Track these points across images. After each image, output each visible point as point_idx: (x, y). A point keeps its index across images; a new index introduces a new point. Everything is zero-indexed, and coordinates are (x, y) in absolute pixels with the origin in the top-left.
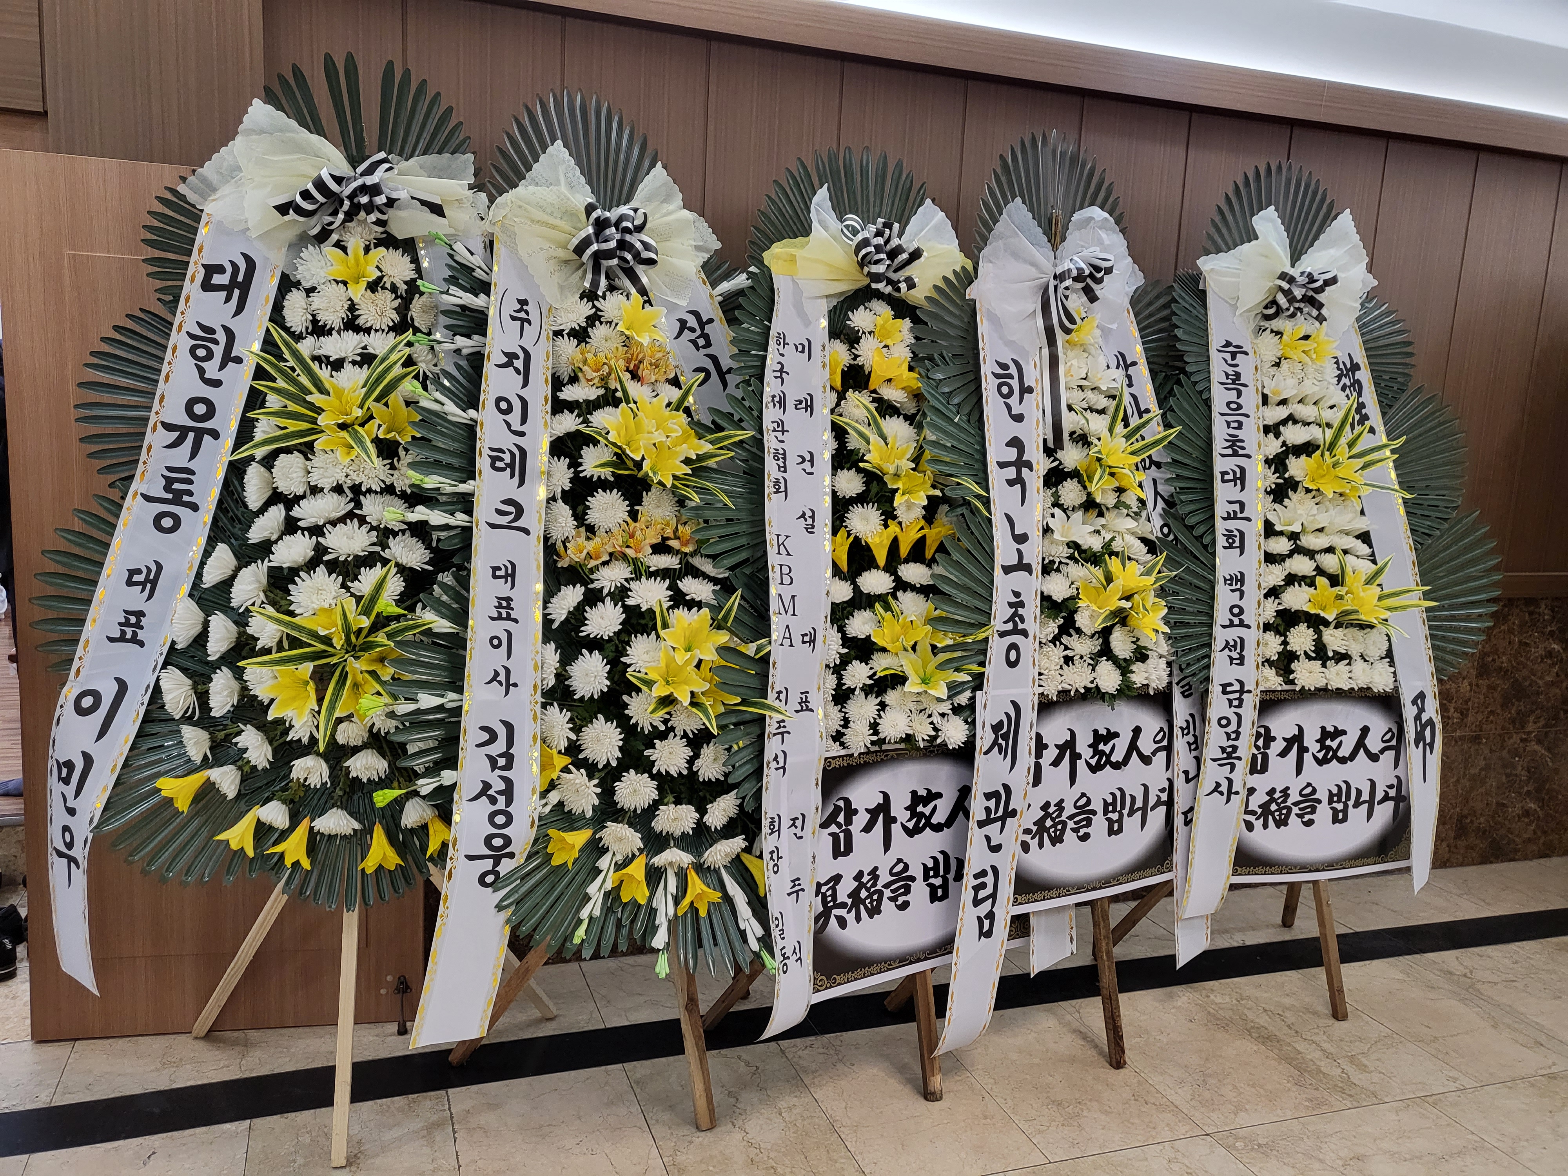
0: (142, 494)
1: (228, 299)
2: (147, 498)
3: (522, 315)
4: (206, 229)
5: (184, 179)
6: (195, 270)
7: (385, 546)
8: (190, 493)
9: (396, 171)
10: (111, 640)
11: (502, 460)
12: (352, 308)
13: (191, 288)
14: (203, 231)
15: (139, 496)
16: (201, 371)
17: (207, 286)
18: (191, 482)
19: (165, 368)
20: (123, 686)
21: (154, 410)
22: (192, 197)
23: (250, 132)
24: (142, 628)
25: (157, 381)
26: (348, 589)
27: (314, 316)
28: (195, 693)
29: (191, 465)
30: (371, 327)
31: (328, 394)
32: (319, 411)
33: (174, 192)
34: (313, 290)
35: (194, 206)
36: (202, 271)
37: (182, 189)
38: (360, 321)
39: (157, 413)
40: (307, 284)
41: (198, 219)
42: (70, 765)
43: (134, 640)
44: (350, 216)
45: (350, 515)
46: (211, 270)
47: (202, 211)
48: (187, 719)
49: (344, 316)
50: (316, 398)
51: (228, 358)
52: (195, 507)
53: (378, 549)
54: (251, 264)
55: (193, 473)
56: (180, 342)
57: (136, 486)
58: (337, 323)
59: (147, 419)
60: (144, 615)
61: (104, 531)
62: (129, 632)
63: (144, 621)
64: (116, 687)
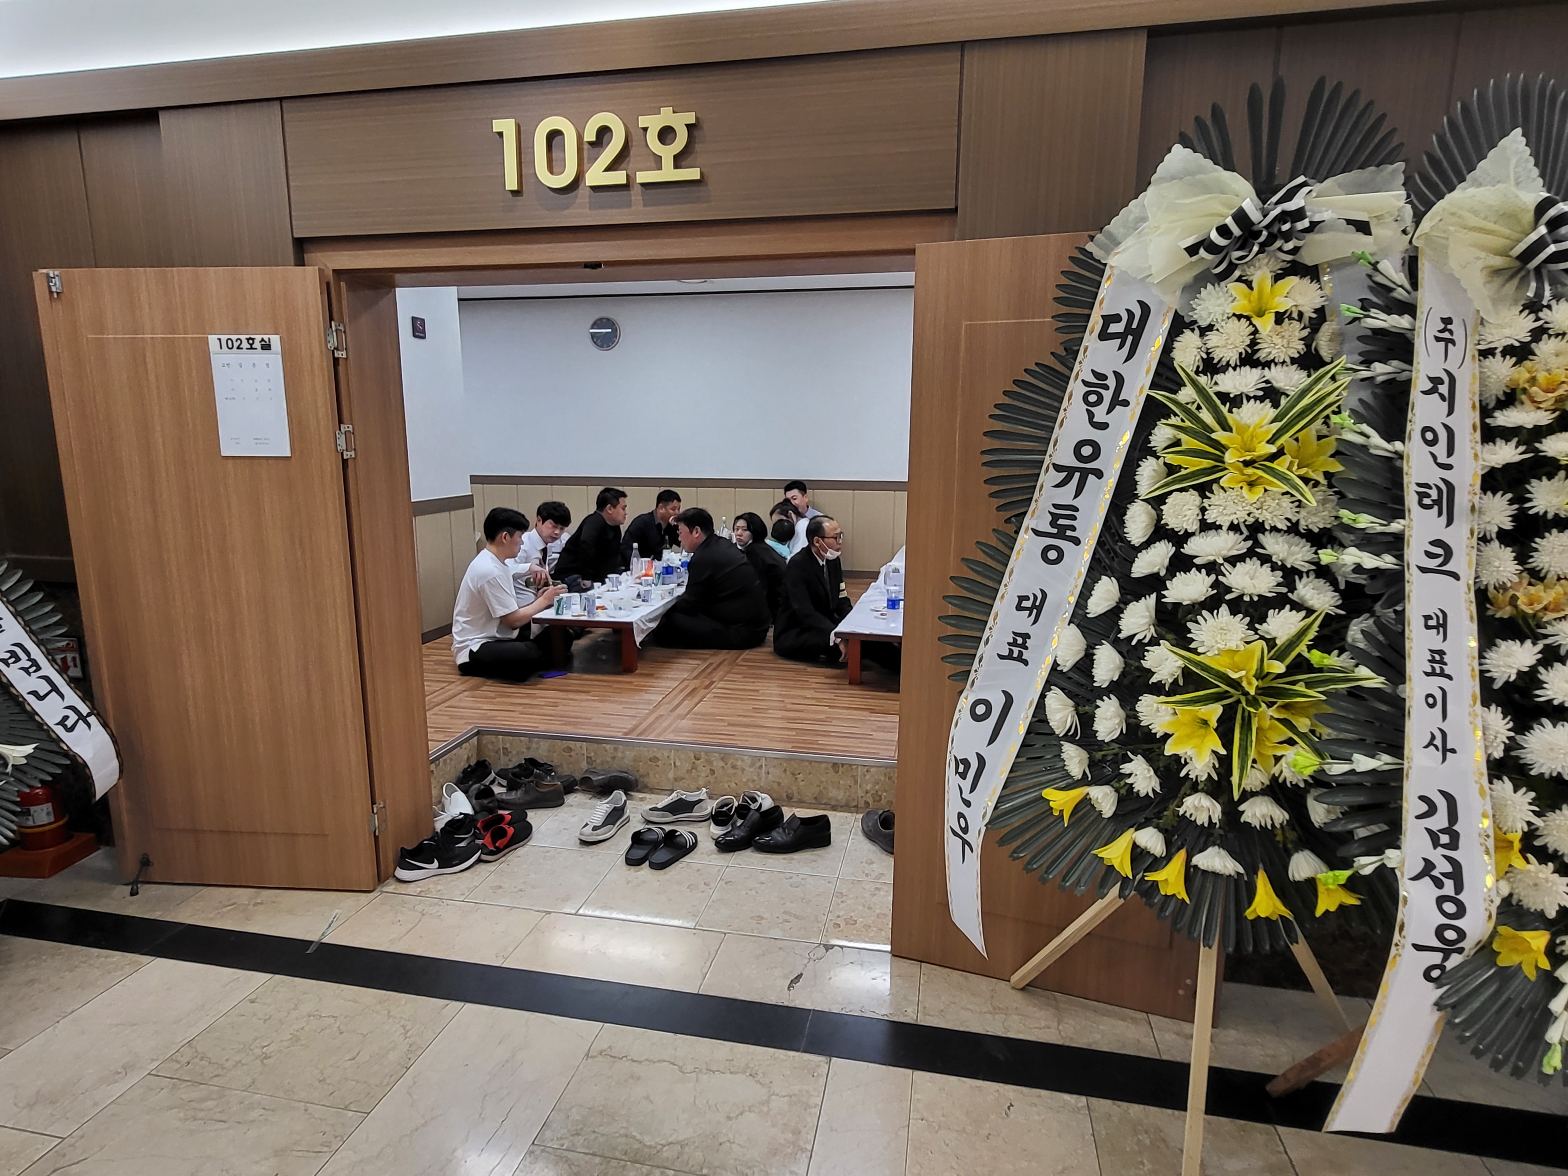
0: (1032, 529)
1: (1121, 347)
2: (1037, 533)
3: (1446, 335)
4: (1109, 282)
5: (1092, 238)
6: (1095, 322)
7: (1292, 589)
8: (1073, 528)
9: (1314, 194)
10: (1001, 657)
11: (1429, 496)
12: (1253, 343)
13: (1090, 339)
14: (1106, 284)
15: (1030, 531)
16: (1091, 415)
17: (1104, 336)
18: (1074, 518)
19: (1062, 414)
20: (1009, 700)
21: (1048, 454)
22: (1097, 253)
23: (1162, 180)
24: (1027, 648)
25: (1053, 428)
26: (1256, 631)
27: (1208, 354)
28: (1077, 714)
29: (1075, 503)
30: (1273, 361)
31: (1231, 431)
32: (1221, 448)
33: (1083, 251)
34: (1210, 327)
35: (1099, 261)
36: (1101, 322)
37: (1090, 247)
38: (1262, 355)
39: (1050, 456)
40: (1204, 324)
41: (1101, 273)
42: (966, 763)
43: (1020, 659)
44: (1263, 247)
45: (1250, 553)
46: (1109, 320)
47: (1105, 265)
48: (1069, 737)
49: (1244, 352)
50: (1219, 435)
51: (1117, 402)
52: (1076, 541)
53: (1284, 590)
54: (1145, 309)
55: (1077, 510)
56: (1076, 389)
57: (1028, 522)
58: (1234, 359)
59: (1042, 462)
60: (1029, 637)
61: (999, 561)
62: (1016, 651)
63: (1029, 643)
64: (1003, 699)
